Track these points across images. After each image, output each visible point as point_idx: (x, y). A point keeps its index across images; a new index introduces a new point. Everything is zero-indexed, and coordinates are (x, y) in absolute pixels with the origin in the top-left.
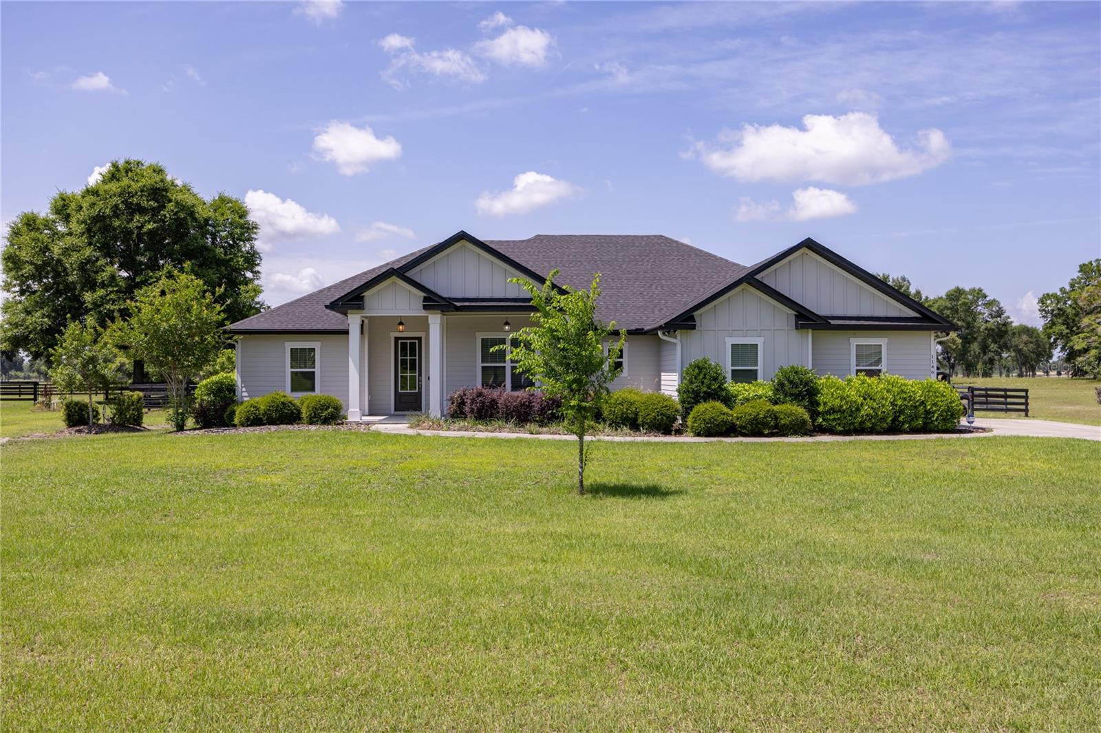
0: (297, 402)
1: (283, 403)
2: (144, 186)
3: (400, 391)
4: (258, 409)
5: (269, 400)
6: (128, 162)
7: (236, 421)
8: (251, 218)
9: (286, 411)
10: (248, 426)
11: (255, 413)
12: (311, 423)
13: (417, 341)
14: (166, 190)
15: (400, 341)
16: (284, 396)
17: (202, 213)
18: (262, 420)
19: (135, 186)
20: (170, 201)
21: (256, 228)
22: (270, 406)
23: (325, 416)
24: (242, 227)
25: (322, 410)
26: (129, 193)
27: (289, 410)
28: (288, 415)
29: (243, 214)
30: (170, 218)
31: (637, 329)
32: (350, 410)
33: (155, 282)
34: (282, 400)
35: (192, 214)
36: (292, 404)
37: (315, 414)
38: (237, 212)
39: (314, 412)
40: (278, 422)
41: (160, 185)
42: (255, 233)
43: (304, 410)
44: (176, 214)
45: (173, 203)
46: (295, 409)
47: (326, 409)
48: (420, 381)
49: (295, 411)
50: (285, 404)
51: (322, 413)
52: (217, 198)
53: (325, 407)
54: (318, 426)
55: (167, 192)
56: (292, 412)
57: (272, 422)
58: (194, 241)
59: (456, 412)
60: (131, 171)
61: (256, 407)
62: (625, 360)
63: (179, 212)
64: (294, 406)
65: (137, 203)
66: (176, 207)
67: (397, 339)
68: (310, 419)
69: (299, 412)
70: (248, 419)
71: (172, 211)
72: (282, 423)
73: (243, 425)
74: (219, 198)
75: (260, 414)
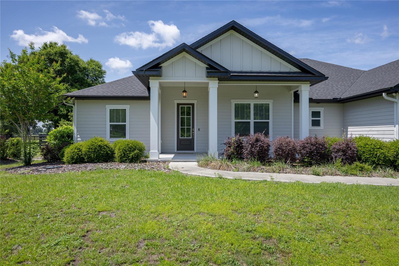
0: (112, 145)
1: (99, 146)
2: (56, 51)
3: (180, 138)
4: (80, 151)
5: (89, 144)
6: (51, 43)
7: (65, 159)
8: (103, 69)
9: (102, 152)
10: (73, 163)
11: (78, 154)
12: (122, 161)
13: (191, 106)
14: (66, 54)
15: (180, 106)
16: (102, 141)
17: (82, 65)
18: (84, 159)
19: (53, 52)
20: (68, 58)
21: (105, 73)
22: (89, 148)
23: (132, 156)
24: (99, 72)
25: (130, 151)
26: (50, 54)
27: (104, 151)
28: (104, 155)
29: (100, 67)
30: (68, 65)
31: (334, 99)
32: (151, 151)
33: (60, 92)
34: (99, 144)
35: (77, 64)
36: (107, 147)
37: (125, 155)
38: (97, 65)
39: (124, 153)
40: (96, 161)
41: (63, 51)
42: (105, 75)
43: (116, 151)
44: (70, 63)
45: (69, 59)
46: (109, 151)
47: (133, 151)
48: (193, 131)
49: (109, 152)
50: (102, 147)
51: (130, 154)
52: (89, 60)
53: (132, 149)
54: (127, 164)
55: (67, 55)
56: (107, 153)
57: (91, 161)
58: (78, 75)
59: (233, 154)
60: (52, 46)
61: (79, 149)
62: (322, 119)
63: (71, 63)
64: (108, 148)
65: (53, 59)
66: (70, 61)
67: (178, 105)
68: (121, 158)
69: (113, 153)
70: (73, 158)
71: (68, 62)
72: (99, 162)
73: (69, 163)
74: (90, 60)
75: (82, 155)
